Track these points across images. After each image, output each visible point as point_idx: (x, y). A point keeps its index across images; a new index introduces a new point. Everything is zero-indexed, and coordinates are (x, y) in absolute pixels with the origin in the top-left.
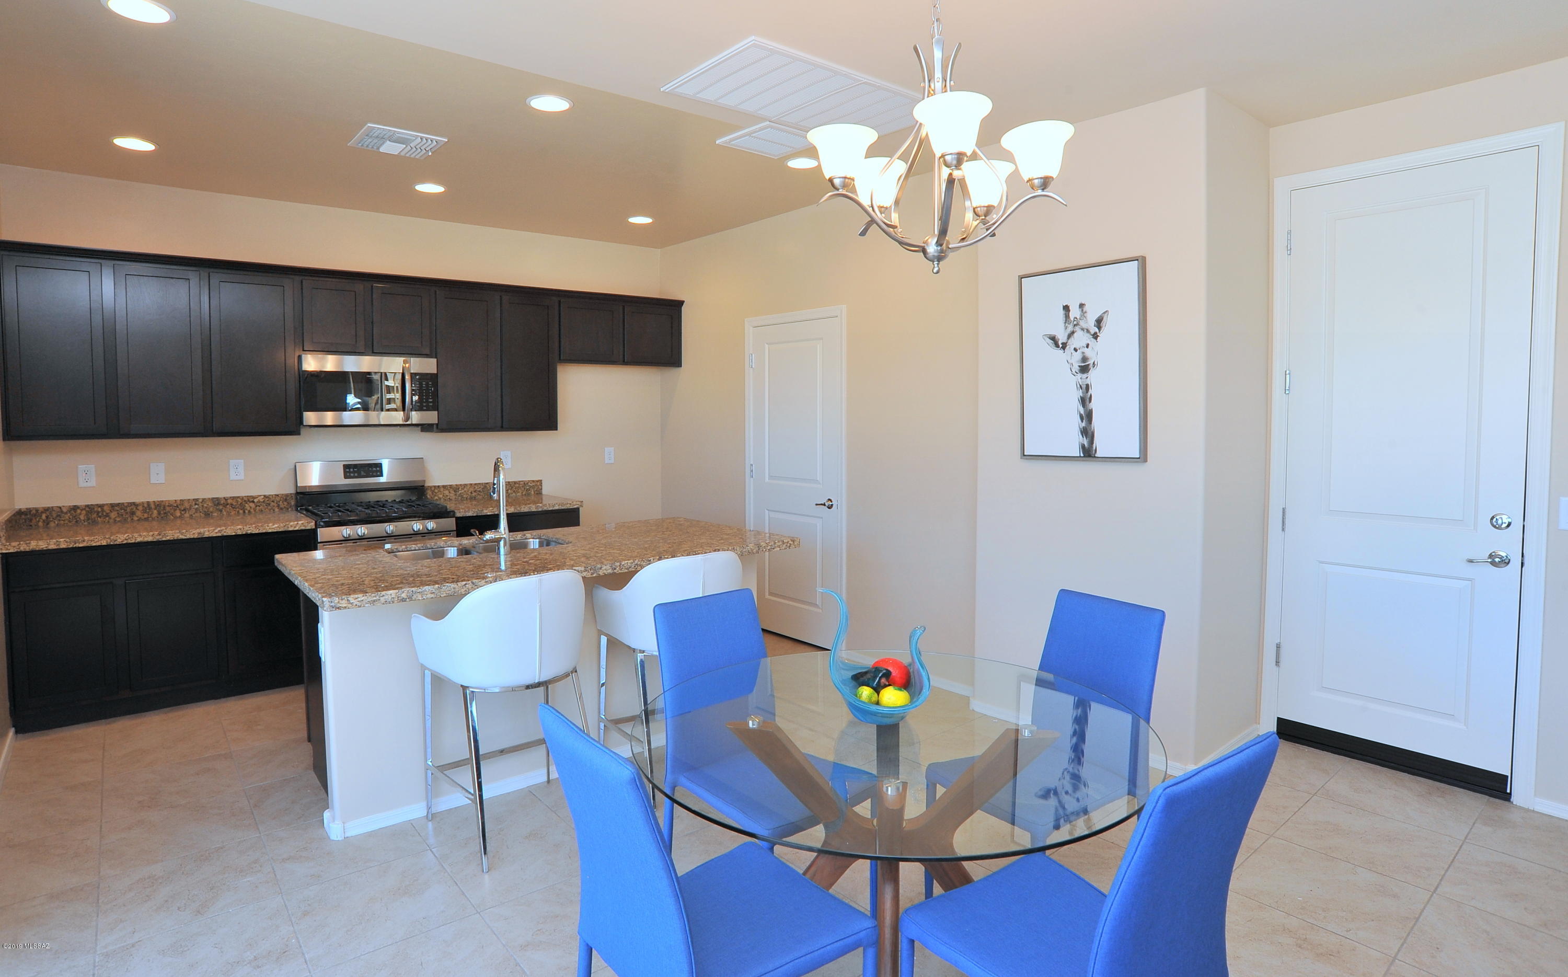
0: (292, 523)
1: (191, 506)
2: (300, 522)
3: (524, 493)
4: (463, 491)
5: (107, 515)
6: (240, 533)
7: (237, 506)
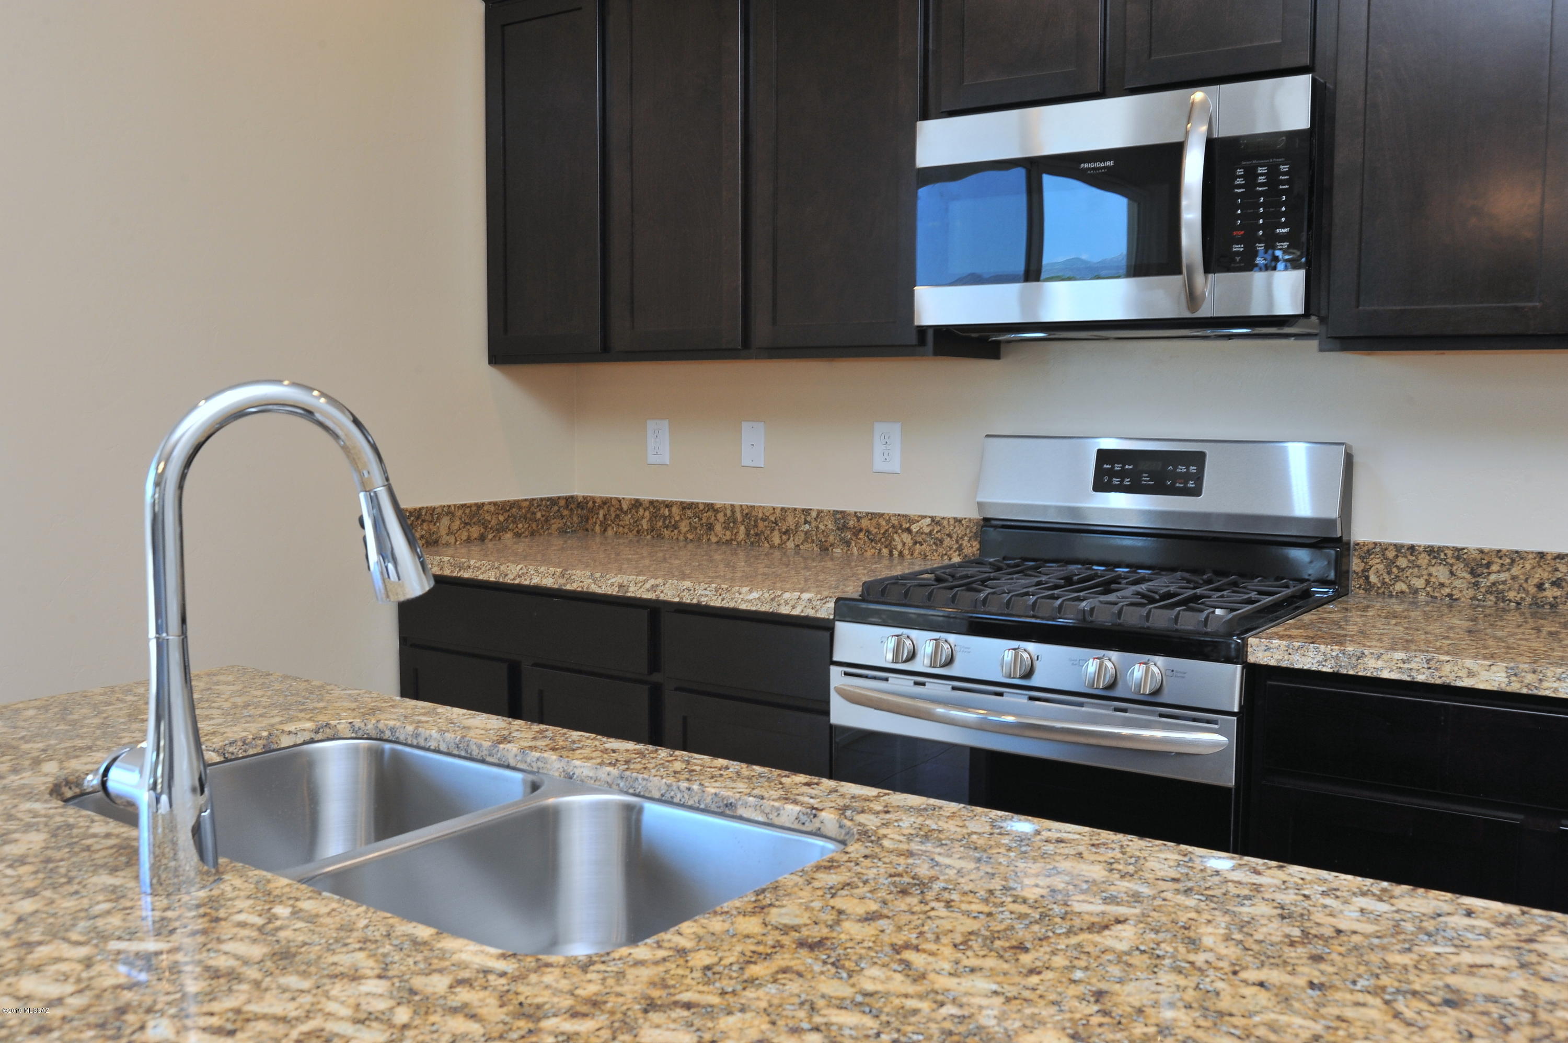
0: (787, 595)
1: (797, 525)
2: (806, 596)
6: (688, 601)
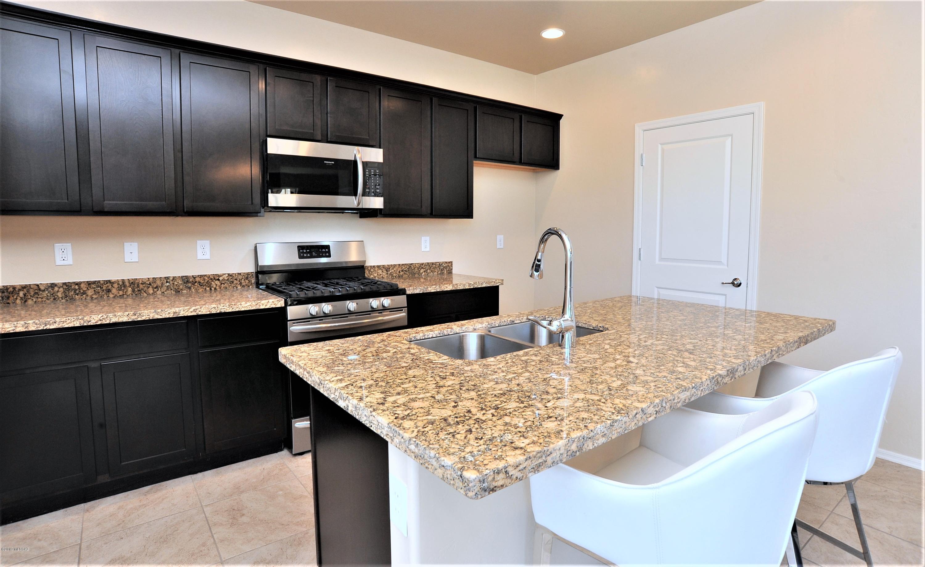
0: (263, 302)
1: (162, 284)
2: (271, 301)
3: (439, 273)
4: (393, 270)
5: (84, 293)
6: (215, 312)
7: (204, 284)
